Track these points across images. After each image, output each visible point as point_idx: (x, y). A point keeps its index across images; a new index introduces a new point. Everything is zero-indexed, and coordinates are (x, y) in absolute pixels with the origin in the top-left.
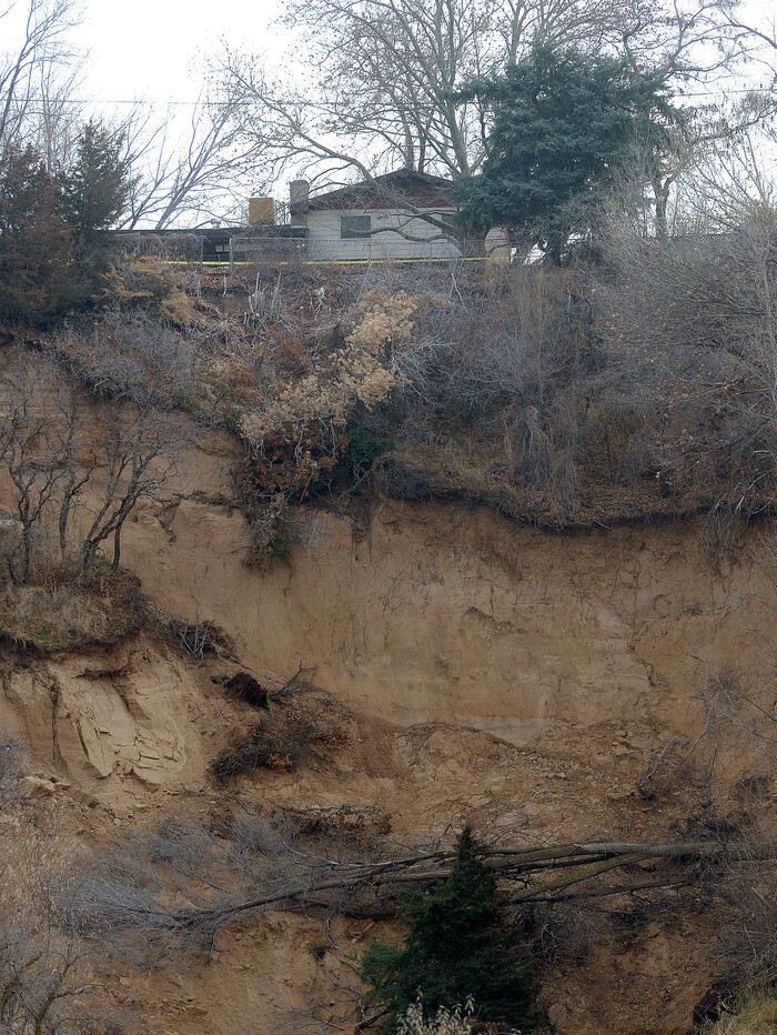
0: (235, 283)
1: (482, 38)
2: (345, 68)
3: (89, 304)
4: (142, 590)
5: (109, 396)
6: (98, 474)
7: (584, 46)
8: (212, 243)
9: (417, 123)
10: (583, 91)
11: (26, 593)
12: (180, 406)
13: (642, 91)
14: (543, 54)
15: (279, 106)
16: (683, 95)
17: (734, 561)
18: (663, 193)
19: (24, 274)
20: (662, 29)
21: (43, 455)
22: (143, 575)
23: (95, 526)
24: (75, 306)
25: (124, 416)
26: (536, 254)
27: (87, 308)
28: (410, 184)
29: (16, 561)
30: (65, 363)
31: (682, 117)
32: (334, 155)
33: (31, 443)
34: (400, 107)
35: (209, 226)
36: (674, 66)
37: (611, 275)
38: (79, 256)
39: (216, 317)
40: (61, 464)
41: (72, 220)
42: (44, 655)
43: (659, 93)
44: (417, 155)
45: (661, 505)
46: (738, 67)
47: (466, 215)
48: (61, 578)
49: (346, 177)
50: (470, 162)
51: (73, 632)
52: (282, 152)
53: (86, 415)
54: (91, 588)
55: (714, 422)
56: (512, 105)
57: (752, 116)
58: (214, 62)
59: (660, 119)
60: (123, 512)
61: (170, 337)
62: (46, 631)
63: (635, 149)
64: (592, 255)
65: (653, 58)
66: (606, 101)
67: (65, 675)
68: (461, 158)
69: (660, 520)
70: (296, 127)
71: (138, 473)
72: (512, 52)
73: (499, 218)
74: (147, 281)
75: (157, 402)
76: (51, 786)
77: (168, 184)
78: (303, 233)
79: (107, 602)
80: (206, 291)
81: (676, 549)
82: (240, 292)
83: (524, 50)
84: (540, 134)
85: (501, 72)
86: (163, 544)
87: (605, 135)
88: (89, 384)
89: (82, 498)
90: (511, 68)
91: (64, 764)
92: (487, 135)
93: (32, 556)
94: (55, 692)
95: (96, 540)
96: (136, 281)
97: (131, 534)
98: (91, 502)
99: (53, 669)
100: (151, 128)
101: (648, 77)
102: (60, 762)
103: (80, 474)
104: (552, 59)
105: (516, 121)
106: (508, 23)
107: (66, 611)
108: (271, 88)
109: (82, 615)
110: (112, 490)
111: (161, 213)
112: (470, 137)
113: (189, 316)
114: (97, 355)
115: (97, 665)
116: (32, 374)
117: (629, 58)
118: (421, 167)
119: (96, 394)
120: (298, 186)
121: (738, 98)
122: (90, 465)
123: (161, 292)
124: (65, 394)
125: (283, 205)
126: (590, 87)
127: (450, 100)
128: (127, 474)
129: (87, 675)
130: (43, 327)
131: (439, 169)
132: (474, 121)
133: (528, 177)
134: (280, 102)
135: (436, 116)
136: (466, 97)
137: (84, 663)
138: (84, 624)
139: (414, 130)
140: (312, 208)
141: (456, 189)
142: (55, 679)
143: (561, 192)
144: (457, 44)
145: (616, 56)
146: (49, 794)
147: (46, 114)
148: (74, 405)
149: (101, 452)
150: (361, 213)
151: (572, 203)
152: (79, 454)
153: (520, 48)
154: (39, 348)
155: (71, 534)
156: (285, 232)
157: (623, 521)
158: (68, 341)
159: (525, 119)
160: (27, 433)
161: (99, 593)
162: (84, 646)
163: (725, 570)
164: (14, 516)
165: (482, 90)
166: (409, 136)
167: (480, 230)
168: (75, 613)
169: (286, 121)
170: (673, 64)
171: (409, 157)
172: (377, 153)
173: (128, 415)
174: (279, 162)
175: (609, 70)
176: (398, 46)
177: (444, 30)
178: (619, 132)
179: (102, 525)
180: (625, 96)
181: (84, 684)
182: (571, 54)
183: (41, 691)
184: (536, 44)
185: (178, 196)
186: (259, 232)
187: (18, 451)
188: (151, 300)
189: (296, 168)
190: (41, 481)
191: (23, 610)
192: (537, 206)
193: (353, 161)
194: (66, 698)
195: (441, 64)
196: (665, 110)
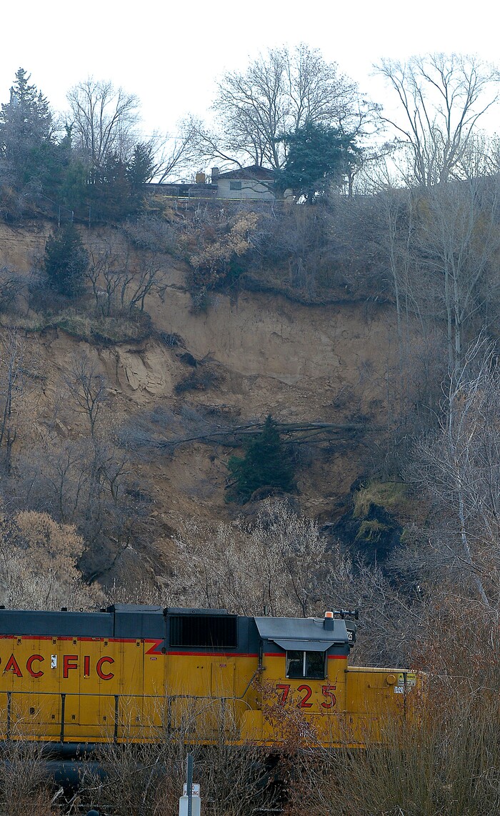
0: (190, 206)
1: (286, 117)
2: (234, 127)
3: (136, 212)
4: (151, 321)
5: (142, 247)
6: (137, 276)
7: (325, 122)
8: (182, 189)
9: (261, 148)
10: (323, 140)
11: (108, 320)
12: (168, 252)
13: (345, 141)
14: (309, 125)
15: (209, 140)
16: (360, 142)
17: (373, 319)
18: (351, 179)
19: (112, 200)
20: (354, 117)
21: (117, 268)
22: (151, 315)
23: (135, 296)
24: (130, 213)
25: (147, 255)
26: (302, 199)
27: (133, 213)
28: (257, 171)
29: (105, 308)
30: (126, 233)
31: (359, 151)
32: (229, 159)
33: (112, 264)
34: (254, 142)
35: (180, 182)
36: (358, 131)
37: (331, 210)
38: (132, 194)
39: (182, 219)
40: (123, 272)
41: (130, 180)
42: (114, 343)
43: (352, 142)
44: (260, 159)
45: (347, 297)
46: (382, 133)
47: (278, 184)
48: (121, 314)
49: (235, 167)
50: (280, 164)
51: (125, 335)
52: (210, 157)
53: (132, 254)
54: (132, 319)
55: (368, 268)
56: (297, 144)
57: (387, 152)
58: (186, 122)
59: (351, 151)
60: (145, 291)
61: (166, 226)
62: (115, 335)
63: (342, 163)
64: (324, 201)
65: (349, 129)
66: (332, 144)
67: (121, 351)
68: (277, 163)
69: (345, 302)
70: (215, 148)
71: (151, 277)
72: (297, 125)
73: (290, 186)
74: (158, 205)
75: (160, 250)
76: (115, 392)
77: (165, 165)
78: (215, 188)
79: (138, 324)
80: (179, 208)
81: (351, 313)
82: (192, 209)
83: (302, 123)
84: (307, 155)
85: (293, 131)
86: (159, 303)
87: (331, 156)
88: (134, 242)
89: (130, 285)
90: (297, 130)
91: (120, 384)
92: (287, 154)
93: (111, 306)
94: (118, 357)
95: (135, 301)
96: (154, 204)
97: (148, 299)
98: (133, 286)
99: (117, 349)
100: (160, 143)
101: (347, 135)
102: (118, 383)
103: (130, 276)
104: (313, 127)
105: (298, 150)
106: (296, 112)
107: (123, 328)
108: (206, 133)
109: (129, 329)
110: (142, 282)
111: (162, 176)
112: (279, 155)
113: (172, 218)
114: (138, 232)
115: (134, 348)
116: (113, 237)
117: (341, 128)
118: (261, 164)
119: (137, 246)
120: (215, 170)
121: (381, 145)
122: (134, 272)
123: (163, 209)
124: (125, 246)
125: (208, 177)
126: (326, 138)
127: (273, 141)
128: (148, 277)
129: (130, 351)
130: (118, 220)
131: (267, 166)
132: (282, 149)
133: (301, 172)
134: (209, 138)
135: (268, 146)
136: (279, 140)
137: (129, 347)
138: (129, 332)
139: (259, 151)
140: (219, 178)
141: (274, 173)
142: (118, 352)
143: (314, 177)
144: (277, 119)
145: (336, 127)
146: (114, 395)
147: (120, 139)
148: (128, 250)
149: (138, 268)
150: (238, 181)
151: (317, 182)
152: (131, 268)
153: (300, 122)
154: (117, 228)
155: (125, 297)
156: (209, 187)
157: (332, 302)
158: (127, 226)
159: (302, 150)
160: (111, 260)
161: (135, 321)
162: (129, 341)
163: (369, 322)
164: (105, 291)
165: (286, 138)
166: (257, 153)
167: (283, 190)
168: (126, 328)
169: (211, 145)
170: (357, 131)
171: (257, 161)
172: (246, 159)
173: (149, 255)
174: (208, 161)
175: (334, 132)
176: (255, 119)
177: (272, 114)
178: (337, 156)
179: (137, 295)
180: (339, 142)
181: (128, 355)
182: (320, 125)
183: (112, 357)
184: (306, 121)
185: (169, 169)
186: (200, 187)
187: (107, 266)
188: (159, 211)
189: (215, 163)
190: (115, 277)
191: (107, 326)
192: (305, 182)
193: (236, 162)
194: (122, 360)
195: (270, 126)
196: (354, 148)
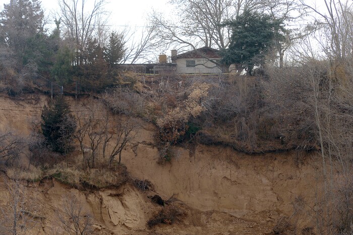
0: (155, 80)
1: (229, 8)
2: (188, 17)
3: (112, 85)
4: (127, 170)
5: (118, 113)
6: (115, 136)
7: (259, 11)
8: (148, 68)
9: (209, 33)
10: (258, 24)
11: (93, 171)
12: (139, 116)
13: (276, 24)
14: (247, 13)
15: (169, 28)
16: (288, 25)
17: (303, 163)
18: (282, 55)
19: (93, 76)
20: (282, 6)
21: (99, 130)
22: (127, 166)
23: (114, 151)
24: (108, 86)
25: (122, 119)
26: (244, 72)
27: (111, 87)
28: (207, 51)
29: (90, 161)
30: (105, 103)
31: (288, 32)
32: (184, 42)
33: (95, 127)
34: (204, 28)
35: (147, 63)
36: (285, 17)
37: (267, 78)
38: (109, 71)
39: (149, 90)
40: (104, 133)
41: (108, 61)
42: (98, 189)
43: (281, 25)
44: (209, 42)
45: (281, 147)
46: (305, 17)
47: (224, 60)
48: (104, 166)
49: (190, 49)
50: (225, 45)
51: (107, 182)
52: (169, 41)
53: (111, 118)
54: (112, 169)
55: (297, 122)
56: (238, 28)
57: (309, 32)
58: (150, 14)
59: (281, 33)
60: (122, 147)
61: (136, 96)
62: (99, 182)
63: (274, 41)
64: (261, 72)
65: (279, 15)
66: (266, 27)
67: (104, 195)
68: (222, 43)
69: (281, 151)
70: (174, 34)
71: (126, 135)
72: (238, 13)
73: (233, 61)
74: (130, 79)
75: (132, 115)
76: (100, 228)
77: (135, 51)
78: (175, 65)
79: (117, 173)
80: (147, 82)
81: (285, 160)
82: (157, 82)
83: (241, 12)
84: (246, 37)
85: (234, 18)
86: (133, 156)
87: (265, 37)
88: (112, 109)
89: (110, 143)
90: (237, 17)
91: (104, 221)
92: (230, 37)
93: (95, 160)
94: (101, 200)
95: (114, 155)
96: (126, 79)
97: (124, 153)
98: (112, 144)
99: (101, 193)
100: (130, 34)
101: (278, 20)
102: (102, 221)
103: (109, 136)
104: (250, 15)
105: (239, 33)
106: (237, 4)
107: (105, 176)
108: (166, 22)
109: (109, 177)
110: (118, 140)
111: (133, 59)
112: (225, 37)
113: (142, 89)
114: (115, 100)
115: (114, 192)
116: (95, 106)
117: (273, 14)
118: (210, 46)
119: (114, 112)
120: (174, 52)
121: (303, 27)
122: (113, 133)
123: (134, 82)
124: (105, 112)
125: (169, 57)
126: (261, 23)
127: (219, 26)
128: (123, 136)
129: (111, 195)
130: (98, 92)
131: (215, 47)
132: (226, 33)
133: (242, 50)
134: (169, 27)
135: (215, 31)
136: (224, 25)
137: (110, 192)
138: (110, 180)
139: (208, 35)
140: (178, 58)
141: (222, 53)
142: (101, 196)
143: (252, 54)
144: (221, 10)
145: (268, 14)
146: (99, 230)
147: (99, 29)
148: (108, 115)
149: (115, 129)
150: (192, 59)
151: (255, 57)
152: (109, 130)
153: (240, 11)
154: (98, 98)
155: (106, 153)
156: (170, 65)
157: (270, 151)
158: (106, 96)
159: (242, 32)
160: (94, 123)
161: (114, 171)
162: (110, 187)
163: (300, 166)
164: (90, 148)
165: (227, 23)
166: (206, 37)
167: (228, 65)
168: (107, 177)
169: (171, 32)
170: (285, 16)
171: (207, 44)
172: (198, 42)
173: (124, 119)
174: (169, 44)
175: (267, 18)
176: (204, 10)
177: (217, 6)
178: (270, 36)
179: (115, 151)
180: (271, 25)
181: (110, 198)
182: (255, 13)
183: (97, 200)
184: (245, 10)
185: (138, 54)
186: (162, 65)
187: (91, 129)
188: (130, 85)
189: (174, 46)
190: (98, 137)
191: (92, 176)
192: (245, 58)
193: (190, 44)
194: (105, 202)
195: (217, 16)
196: (284, 30)
